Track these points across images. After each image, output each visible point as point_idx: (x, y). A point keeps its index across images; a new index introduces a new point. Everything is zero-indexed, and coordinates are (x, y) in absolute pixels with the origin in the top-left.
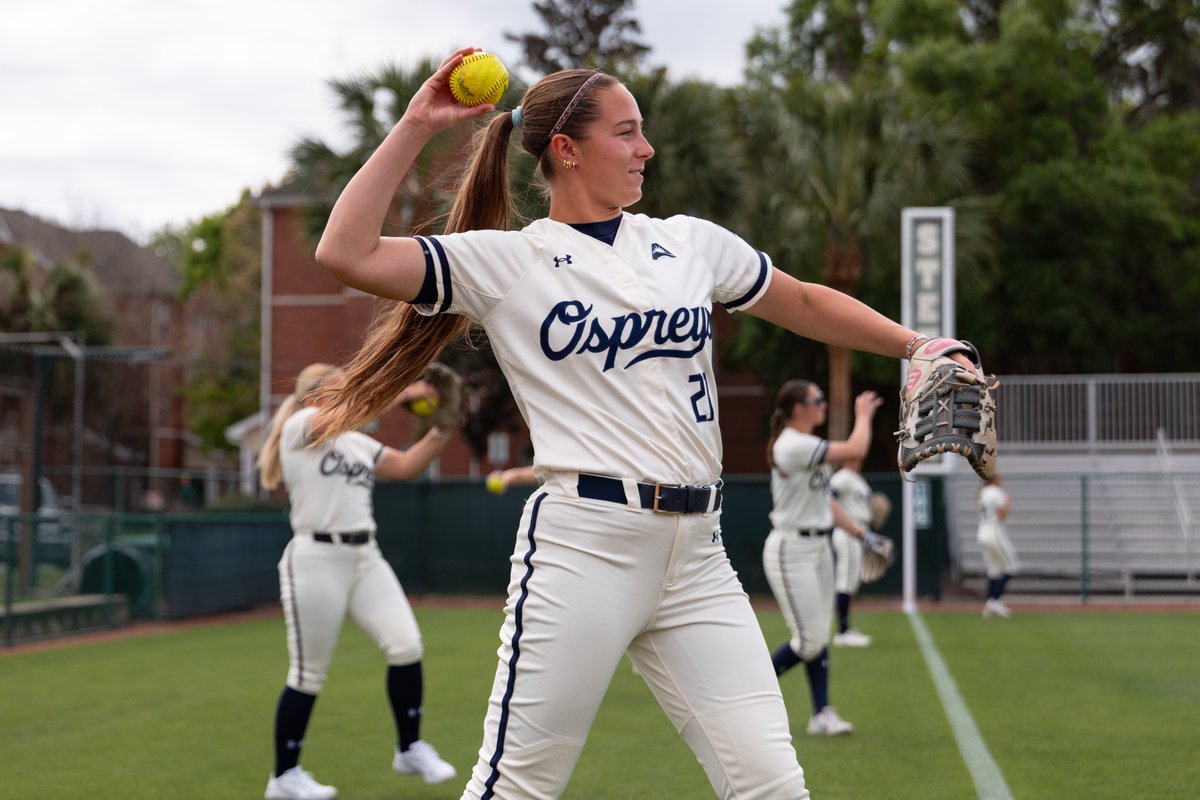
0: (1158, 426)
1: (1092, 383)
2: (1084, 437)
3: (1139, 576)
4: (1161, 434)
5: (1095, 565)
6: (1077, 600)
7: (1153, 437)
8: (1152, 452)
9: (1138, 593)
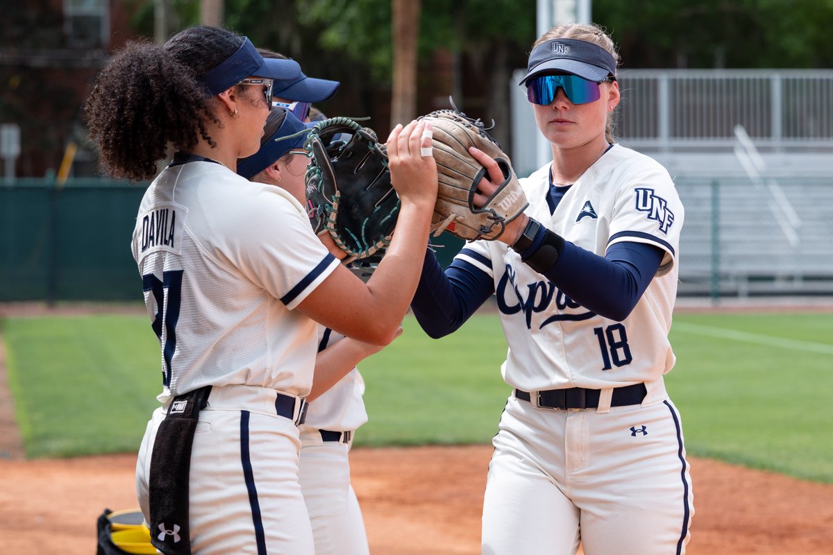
0: (735, 124)
1: (664, 78)
2: (656, 134)
3: (753, 278)
4: (740, 133)
5: (724, 267)
6: (705, 303)
7: (730, 134)
8: (730, 150)
9: (752, 294)
